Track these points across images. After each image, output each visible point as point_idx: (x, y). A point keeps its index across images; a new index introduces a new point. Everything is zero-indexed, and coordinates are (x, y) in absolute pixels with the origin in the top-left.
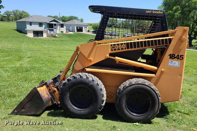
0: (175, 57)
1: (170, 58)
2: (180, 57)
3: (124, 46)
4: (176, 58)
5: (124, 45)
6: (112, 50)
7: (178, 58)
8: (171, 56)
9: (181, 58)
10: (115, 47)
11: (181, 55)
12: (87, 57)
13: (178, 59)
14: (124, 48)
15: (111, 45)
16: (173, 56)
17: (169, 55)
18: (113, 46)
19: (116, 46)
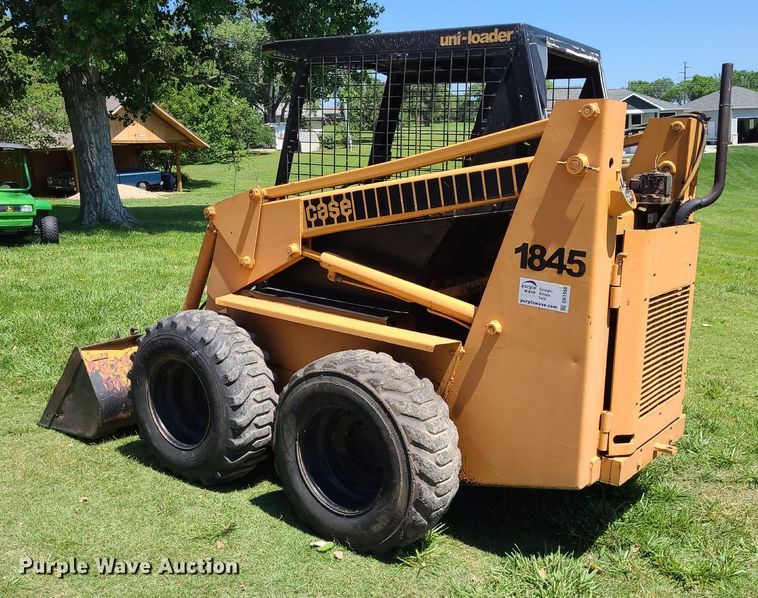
0: (546, 258)
1: (523, 266)
2: (571, 261)
3: (346, 207)
4: (549, 264)
5: (345, 204)
6: (309, 225)
7: (560, 268)
8: (529, 256)
9: (575, 268)
10: (316, 212)
11: (573, 253)
12: (234, 250)
13: (560, 272)
14: (347, 215)
15: (306, 203)
16: (534, 257)
17: (517, 251)
18: (311, 206)
19: (322, 208)
